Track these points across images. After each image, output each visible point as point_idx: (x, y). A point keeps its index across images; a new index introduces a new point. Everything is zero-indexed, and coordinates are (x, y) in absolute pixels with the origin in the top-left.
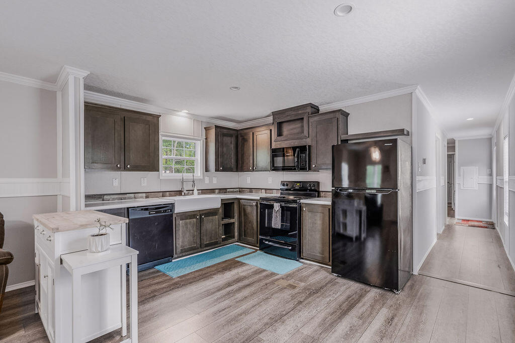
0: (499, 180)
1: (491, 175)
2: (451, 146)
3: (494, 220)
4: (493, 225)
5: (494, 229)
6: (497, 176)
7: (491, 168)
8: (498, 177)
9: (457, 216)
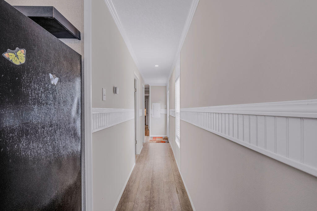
0: (171, 112)
1: (166, 108)
2: (147, 90)
3: (168, 136)
4: (167, 139)
5: (168, 142)
6: (169, 109)
7: (166, 104)
8: (171, 110)
9: (150, 135)
